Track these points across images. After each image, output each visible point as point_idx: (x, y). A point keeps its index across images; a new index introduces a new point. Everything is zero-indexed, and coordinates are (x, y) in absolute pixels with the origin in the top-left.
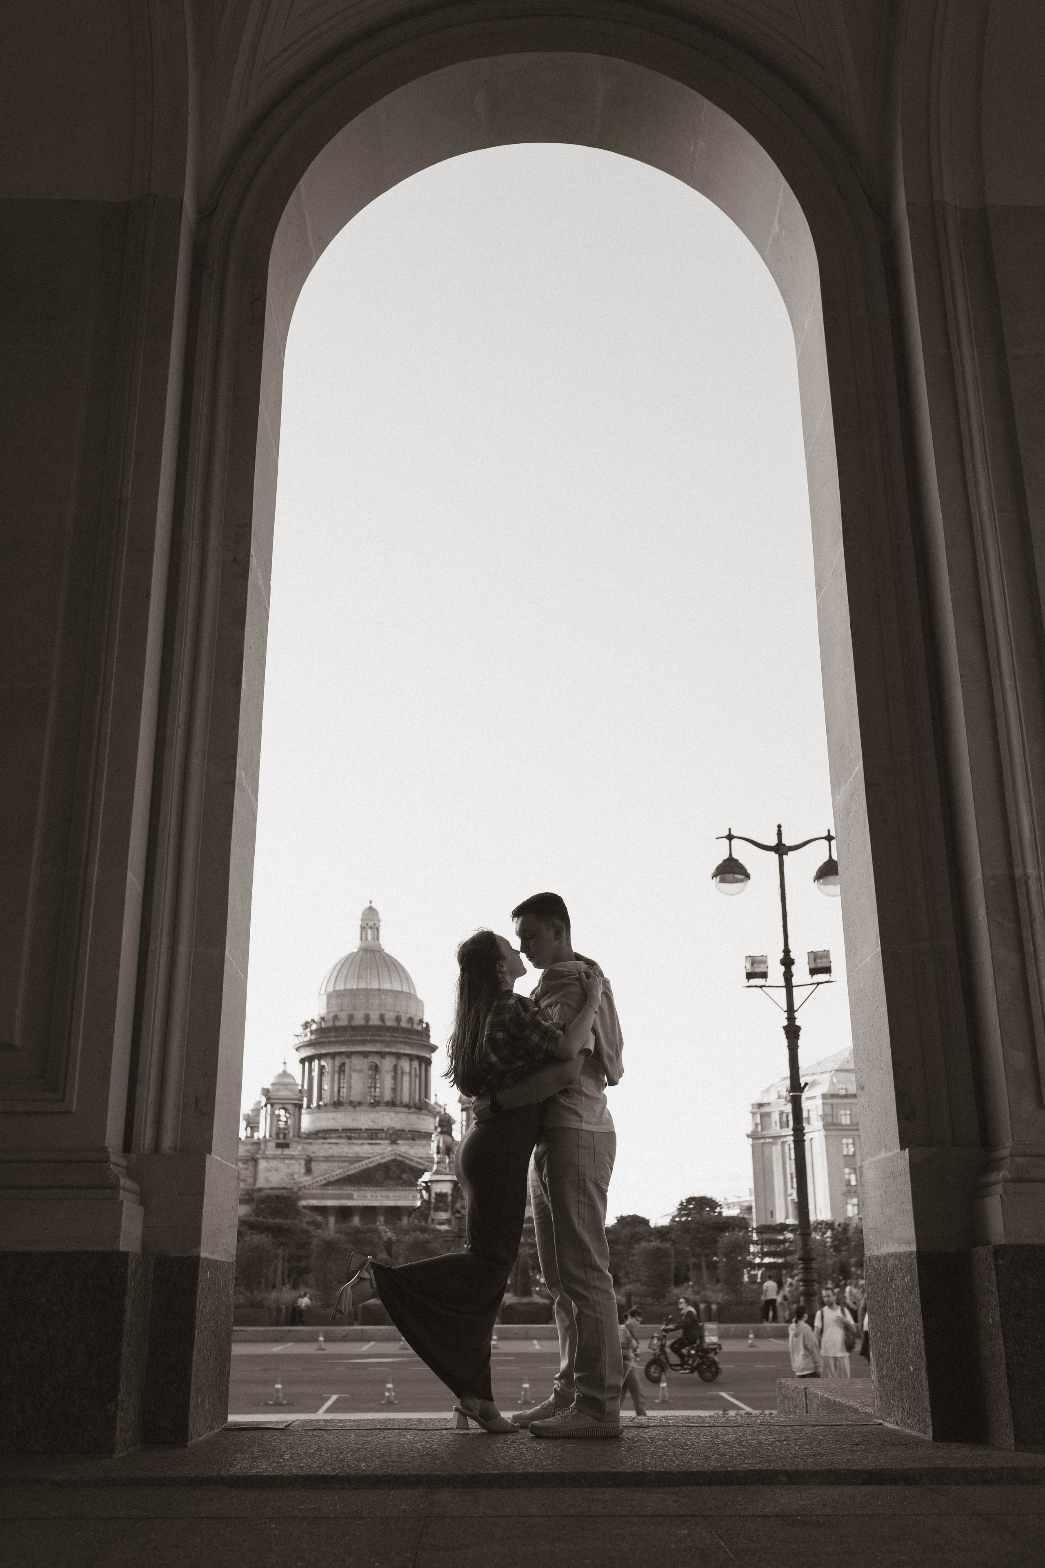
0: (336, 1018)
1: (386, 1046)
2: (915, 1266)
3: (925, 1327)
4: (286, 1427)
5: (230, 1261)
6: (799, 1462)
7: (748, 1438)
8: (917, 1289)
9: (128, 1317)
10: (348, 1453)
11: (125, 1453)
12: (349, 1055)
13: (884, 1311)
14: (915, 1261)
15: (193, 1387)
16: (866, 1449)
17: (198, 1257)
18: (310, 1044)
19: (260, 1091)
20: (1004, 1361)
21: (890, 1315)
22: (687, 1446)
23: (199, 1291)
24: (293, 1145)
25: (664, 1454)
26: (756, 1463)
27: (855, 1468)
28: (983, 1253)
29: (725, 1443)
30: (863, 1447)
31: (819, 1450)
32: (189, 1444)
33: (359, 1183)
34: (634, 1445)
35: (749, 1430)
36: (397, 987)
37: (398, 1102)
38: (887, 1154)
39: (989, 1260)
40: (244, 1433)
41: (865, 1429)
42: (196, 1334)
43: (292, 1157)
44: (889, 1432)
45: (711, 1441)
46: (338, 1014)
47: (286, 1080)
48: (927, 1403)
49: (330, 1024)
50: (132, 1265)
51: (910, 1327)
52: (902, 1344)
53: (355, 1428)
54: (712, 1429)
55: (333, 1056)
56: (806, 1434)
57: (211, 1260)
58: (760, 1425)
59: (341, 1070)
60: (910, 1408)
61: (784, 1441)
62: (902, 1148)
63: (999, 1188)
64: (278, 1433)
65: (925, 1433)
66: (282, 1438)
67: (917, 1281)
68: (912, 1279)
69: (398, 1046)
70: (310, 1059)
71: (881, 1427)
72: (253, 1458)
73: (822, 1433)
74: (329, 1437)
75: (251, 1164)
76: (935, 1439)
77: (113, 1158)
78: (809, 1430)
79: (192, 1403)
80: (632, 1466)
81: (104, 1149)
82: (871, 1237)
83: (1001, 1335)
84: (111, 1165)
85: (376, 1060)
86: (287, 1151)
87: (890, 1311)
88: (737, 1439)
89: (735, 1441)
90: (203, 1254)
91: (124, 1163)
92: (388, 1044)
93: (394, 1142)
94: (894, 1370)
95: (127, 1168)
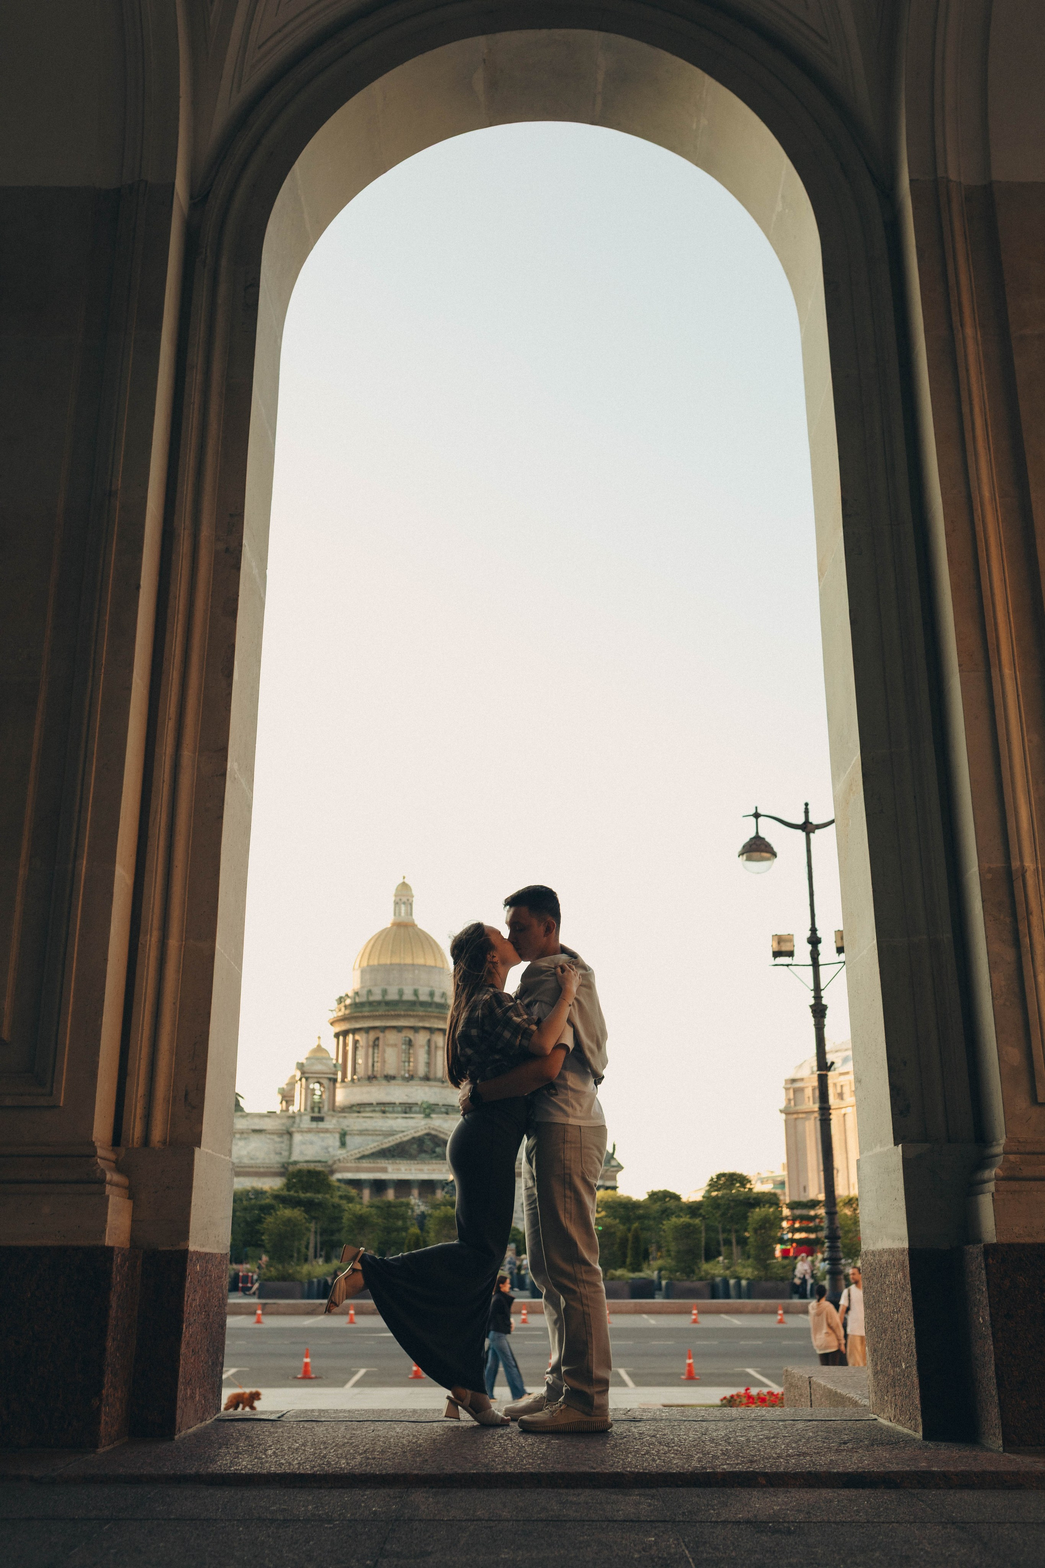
0: (370, 992)
1: (420, 1021)
2: (907, 1263)
3: (916, 1324)
4: (279, 1417)
5: (224, 1252)
6: (781, 1462)
7: (737, 1434)
8: (909, 1286)
9: (112, 1313)
10: (332, 1449)
11: (111, 1446)
12: (384, 1029)
13: (879, 1306)
14: (907, 1258)
15: (181, 1380)
16: (853, 1448)
17: (186, 1251)
18: (344, 1019)
19: (295, 1066)
20: (993, 1362)
21: (884, 1310)
22: (673, 1443)
23: (187, 1285)
24: (327, 1118)
25: (648, 1452)
26: (737, 1464)
27: (835, 1471)
28: (974, 1251)
29: (712, 1440)
30: (851, 1446)
31: (805, 1449)
32: (176, 1437)
33: (393, 1156)
34: (621, 1441)
35: (741, 1425)
36: (430, 962)
37: (432, 1076)
38: (882, 1149)
39: (979, 1258)
40: (236, 1424)
41: (859, 1424)
42: (184, 1327)
43: (326, 1131)
44: (881, 1429)
45: (699, 1438)
46: (371, 988)
47: (319, 1055)
48: (917, 1402)
49: (363, 999)
50: (118, 1260)
51: (902, 1323)
52: (895, 1340)
53: (347, 1419)
54: (704, 1423)
55: (367, 1030)
56: (797, 1430)
57: (201, 1253)
58: (753, 1420)
59: (375, 1044)
60: (902, 1405)
61: (773, 1438)
62: (896, 1144)
63: (991, 1186)
64: (269, 1424)
65: (915, 1431)
66: (272, 1430)
67: (909, 1278)
68: (904, 1276)
69: (432, 1020)
70: (345, 1033)
71: (875, 1422)
72: (236, 1453)
73: (813, 1430)
74: (320, 1430)
75: (286, 1137)
76: (925, 1437)
77: (100, 1152)
78: (800, 1425)
79: (180, 1395)
80: (612, 1466)
81: (92, 1144)
82: (868, 1231)
83: (991, 1335)
84: (98, 1160)
85: (410, 1034)
86: (321, 1125)
87: (884, 1306)
88: (726, 1435)
89: (723, 1437)
90: (192, 1247)
91: (112, 1156)
92: (422, 1018)
93: (428, 1116)
94: (887, 1366)
95: (116, 1162)
